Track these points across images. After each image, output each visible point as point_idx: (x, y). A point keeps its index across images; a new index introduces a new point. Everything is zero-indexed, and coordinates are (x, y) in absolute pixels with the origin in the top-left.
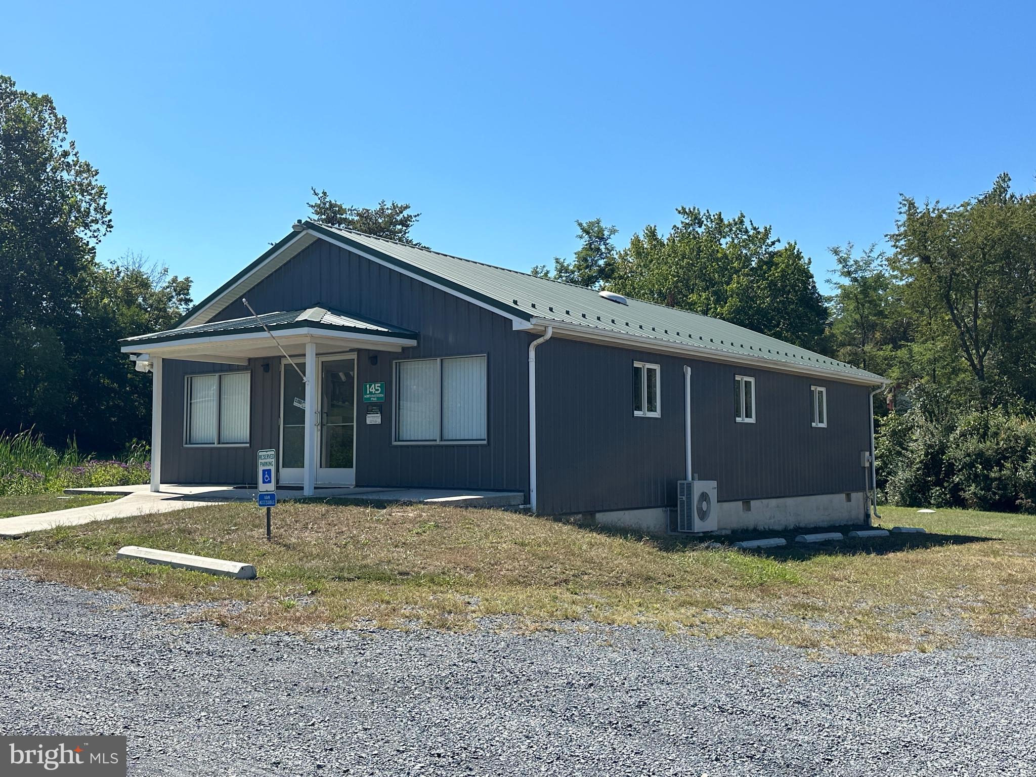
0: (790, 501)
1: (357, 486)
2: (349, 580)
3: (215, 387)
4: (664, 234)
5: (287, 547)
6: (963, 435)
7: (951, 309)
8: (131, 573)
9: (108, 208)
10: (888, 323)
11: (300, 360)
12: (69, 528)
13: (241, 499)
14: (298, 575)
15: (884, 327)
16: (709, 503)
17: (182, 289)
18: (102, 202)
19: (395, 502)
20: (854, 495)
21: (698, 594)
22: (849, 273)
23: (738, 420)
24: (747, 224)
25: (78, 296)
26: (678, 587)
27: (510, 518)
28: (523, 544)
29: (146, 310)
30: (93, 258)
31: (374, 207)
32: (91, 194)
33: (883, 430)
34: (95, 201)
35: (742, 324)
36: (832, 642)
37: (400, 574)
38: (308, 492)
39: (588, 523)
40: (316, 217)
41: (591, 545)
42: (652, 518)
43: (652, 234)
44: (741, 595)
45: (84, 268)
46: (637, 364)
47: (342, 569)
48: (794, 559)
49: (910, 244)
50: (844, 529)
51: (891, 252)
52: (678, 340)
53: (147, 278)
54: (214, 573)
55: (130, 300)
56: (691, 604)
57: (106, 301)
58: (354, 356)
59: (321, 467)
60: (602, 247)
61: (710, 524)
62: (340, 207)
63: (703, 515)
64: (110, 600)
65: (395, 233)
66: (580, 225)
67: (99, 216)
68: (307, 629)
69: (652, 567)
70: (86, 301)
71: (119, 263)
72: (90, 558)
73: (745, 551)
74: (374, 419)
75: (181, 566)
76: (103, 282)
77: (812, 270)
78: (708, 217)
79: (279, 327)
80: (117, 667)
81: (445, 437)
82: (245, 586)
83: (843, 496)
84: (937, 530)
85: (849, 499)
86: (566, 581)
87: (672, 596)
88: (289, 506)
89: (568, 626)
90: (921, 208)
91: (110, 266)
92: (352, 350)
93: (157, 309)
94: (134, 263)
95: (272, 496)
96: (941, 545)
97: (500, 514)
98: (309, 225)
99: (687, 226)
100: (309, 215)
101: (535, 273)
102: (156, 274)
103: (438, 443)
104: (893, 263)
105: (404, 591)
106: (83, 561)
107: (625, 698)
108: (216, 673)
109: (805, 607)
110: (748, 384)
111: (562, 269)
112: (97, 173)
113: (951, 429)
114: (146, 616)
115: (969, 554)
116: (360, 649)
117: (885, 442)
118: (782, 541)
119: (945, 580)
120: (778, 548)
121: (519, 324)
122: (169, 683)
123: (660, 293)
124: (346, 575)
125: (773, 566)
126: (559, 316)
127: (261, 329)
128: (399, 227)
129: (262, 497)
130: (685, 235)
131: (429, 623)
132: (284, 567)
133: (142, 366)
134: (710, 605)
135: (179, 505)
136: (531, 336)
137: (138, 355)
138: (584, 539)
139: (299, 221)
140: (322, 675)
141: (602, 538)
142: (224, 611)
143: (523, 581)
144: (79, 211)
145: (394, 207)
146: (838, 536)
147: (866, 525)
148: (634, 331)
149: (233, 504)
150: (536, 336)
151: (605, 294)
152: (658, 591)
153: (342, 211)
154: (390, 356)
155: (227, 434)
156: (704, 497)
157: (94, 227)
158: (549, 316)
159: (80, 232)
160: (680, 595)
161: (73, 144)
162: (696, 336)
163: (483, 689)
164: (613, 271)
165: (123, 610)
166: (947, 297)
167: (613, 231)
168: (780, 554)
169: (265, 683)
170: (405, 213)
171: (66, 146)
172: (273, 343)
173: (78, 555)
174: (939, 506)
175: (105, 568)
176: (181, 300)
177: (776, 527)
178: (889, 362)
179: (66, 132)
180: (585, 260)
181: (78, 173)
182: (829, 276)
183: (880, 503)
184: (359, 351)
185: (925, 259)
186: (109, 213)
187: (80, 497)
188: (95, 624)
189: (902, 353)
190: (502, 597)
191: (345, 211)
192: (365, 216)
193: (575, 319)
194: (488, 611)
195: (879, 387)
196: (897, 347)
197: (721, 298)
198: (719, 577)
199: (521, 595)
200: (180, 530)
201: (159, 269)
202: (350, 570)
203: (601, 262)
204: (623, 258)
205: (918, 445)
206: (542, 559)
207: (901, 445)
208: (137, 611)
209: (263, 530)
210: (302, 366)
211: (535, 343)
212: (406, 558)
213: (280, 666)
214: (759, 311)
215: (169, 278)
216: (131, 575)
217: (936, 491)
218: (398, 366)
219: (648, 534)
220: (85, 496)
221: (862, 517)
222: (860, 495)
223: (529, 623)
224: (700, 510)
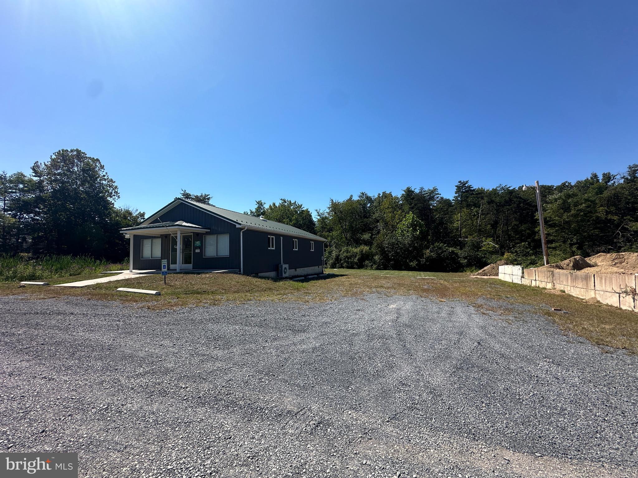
0: (306, 268)
1: (193, 269)
2: (189, 294)
3: (150, 244)
4: (277, 205)
5: (171, 286)
6: (343, 252)
7: (341, 224)
8: (121, 295)
9: (118, 192)
10: (328, 227)
11: (176, 235)
12: (101, 283)
13: (157, 273)
14: (173, 294)
15: (327, 228)
16: (286, 270)
17: (142, 215)
18: (116, 190)
19: (203, 273)
20: (320, 266)
21: (282, 292)
22: (319, 216)
23: (294, 250)
24: (297, 203)
25: (108, 217)
26: (277, 291)
27: (235, 276)
28: (238, 282)
29: (130, 221)
30: (113, 206)
31: (199, 195)
32: (113, 188)
33: (327, 251)
34: (114, 190)
35: (296, 227)
36: (312, 301)
37: (203, 292)
38: (178, 271)
39: (256, 276)
40: (183, 197)
41: (256, 281)
42: (272, 274)
43: (274, 204)
44: (292, 291)
45: (110, 209)
46: (269, 236)
47: (187, 291)
48: (305, 282)
49: (332, 209)
50: (317, 274)
51: (328, 211)
52: (279, 230)
53: (131, 212)
54: (148, 294)
55: (125, 218)
56: (280, 294)
57: (118, 218)
58: (192, 234)
59: (182, 264)
60: (262, 207)
61: (287, 275)
62: (190, 194)
63: (285, 273)
64: (113, 304)
65: (206, 202)
66: (256, 201)
67: (115, 194)
68: (175, 308)
69: (271, 286)
70: (111, 218)
71: (122, 208)
72: (108, 292)
73: (294, 281)
74: (198, 251)
75: (137, 293)
76: (117, 213)
77: (312, 215)
78: (288, 201)
79: (169, 226)
80: (113, 323)
81: (218, 255)
82: (157, 297)
83: (317, 267)
84: (337, 273)
85: (319, 267)
86: (249, 291)
87: (275, 293)
88: (172, 275)
89: (249, 302)
90: (334, 201)
91: (119, 208)
92: (191, 232)
93: (134, 221)
94: (127, 208)
95: (166, 272)
96: (338, 277)
97: (232, 275)
98: (179, 199)
99: (283, 203)
100: (180, 196)
101: (245, 213)
102: (134, 211)
103: (216, 257)
104: (329, 213)
105: (204, 296)
106: (105, 293)
107: (261, 319)
108: (145, 322)
109: (306, 293)
110: (296, 241)
111: (252, 212)
112: (115, 182)
113: (341, 251)
114: (124, 307)
115: (343, 279)
116: (190, 312)
117: (327, 254)
118: (303, 278)
119: (337, 285)
120: (303, 279)
121: (238, 226)
122: (129, 326)
123: (276, 219)
124: (188, 293)
125: (300, 284)
126: (249, 224)
127: (164, 227)
128: (207, 200)
129: (163, 273)
130: (282, 205)
131: (210, 304)
132: (169, 291)
133: (127, 236)
134: (285, 294)
135: (138, 276)
136: (241, 229)
137: (126, 234)
138: (254, 280)
139: (176, 198)
140: (178, 320)
141: (260, 280)
142: (150, 304)
143: (237, 292)
144: (109, 192)
145: (205, 195)
146: (316, 276)
147: (322, 273)
148: (268, 228)
149: (155, 275)
150: (243, 229)
151: (261, 219)
152: (272, 291)
153: (190, 195)
154: (202, 234)
155: (154, 256)
156: (285, 268)
157: (114, 197)
158: (246, 224)
159: (109, 199)
160: (278, 292)
161: (106, 173)
162: (283, 229)
163: (224, 320)
164: (265, 213)
165: (117, 306)
166: (340, 221)
167: (265, 204)
168: (302, 281)
169: (160, 323)
170: (208, 197)
171: (104, 174)
172: (167, 230)
173: (103, 291)
174: (338, 268)
175: (112, 294)
176: (142, 218)
177: (302, 275)
178: (328, 236)
179: (104, 169)
180: (258, 210)
181: (108, 182)
182: (315, 216)
183: (326, 268)
184: (193, 233)
185: (335, 213)
186: (119, 193)
187: (106, 274)
188: (107, 311)
189: (331, 234)
190: (231, 297)
191: (191, 195)
192: (197, 197)
193: (253, 225)
194: (227, 300)
195: (325, 242)
196: (330, 233)
197: (291, 221)
198: (288, 287)
199: (237, 295)
200: (137, 283)
201: (135, 209)
202: (189, 291)
203: (262, 211)
204: (267, 210)
205: (334, 254)
206: (243, 286)
207: (330, 255)
208: (121, 306)
209: (163, 282)
210: (176, 237)
211: (242, 231)
212: (205, 287)
213: (165, 319)
214: (300, 224)
215: (138, 212)
216: (121, 296)
217: (337, 265)
218: (205, 237)
219: (270, 278)
220: (108, 274)
221: (321, 271)
222: (321, 266)
223: (238, 302)
224: (284, 271)
